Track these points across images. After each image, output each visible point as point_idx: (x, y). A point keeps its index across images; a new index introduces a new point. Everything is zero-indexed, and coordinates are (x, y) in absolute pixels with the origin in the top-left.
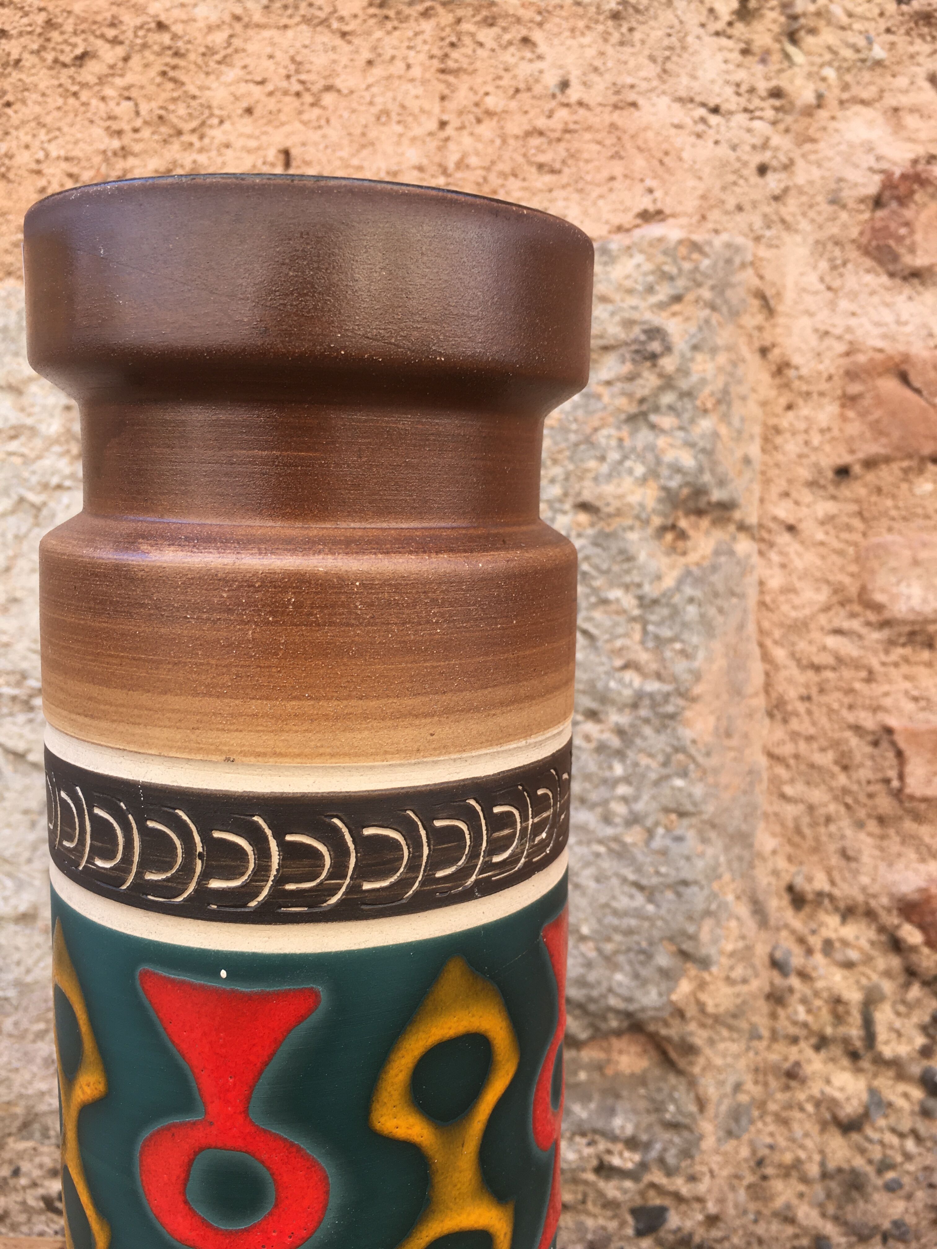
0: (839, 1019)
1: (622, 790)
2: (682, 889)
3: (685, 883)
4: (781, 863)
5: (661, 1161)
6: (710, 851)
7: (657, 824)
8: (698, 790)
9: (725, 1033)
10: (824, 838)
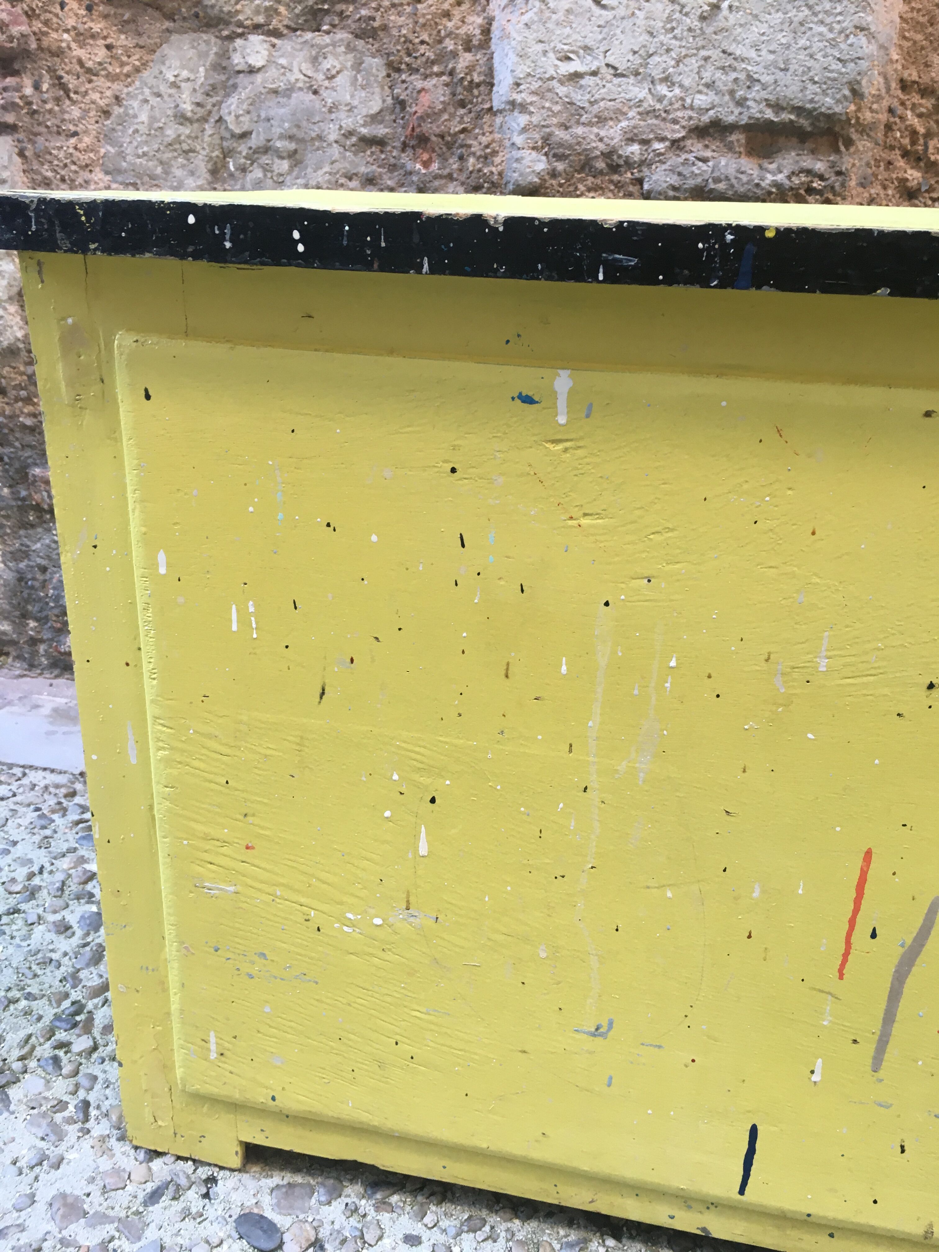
0: (913, 143)
1: (839, 18)
2: (857, 61)
3: (859, 58)
4: (900, 67)
5: (833, 188)
6: (871, 47)
7: (851, 33)
8: (870, 19)
9: (865, 137)
10: (919, 58)
